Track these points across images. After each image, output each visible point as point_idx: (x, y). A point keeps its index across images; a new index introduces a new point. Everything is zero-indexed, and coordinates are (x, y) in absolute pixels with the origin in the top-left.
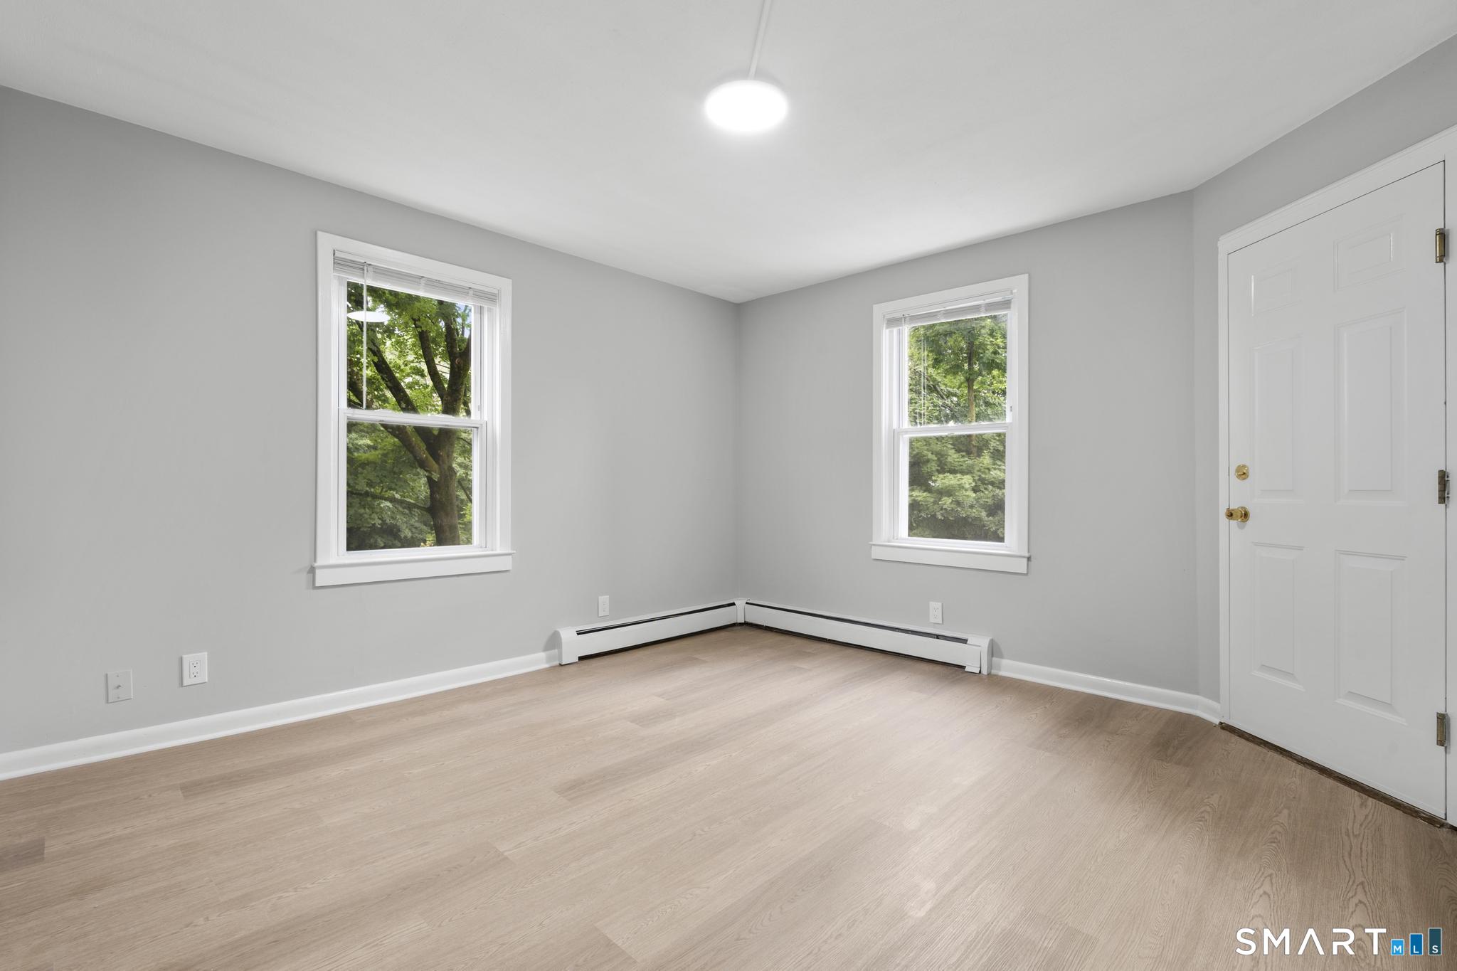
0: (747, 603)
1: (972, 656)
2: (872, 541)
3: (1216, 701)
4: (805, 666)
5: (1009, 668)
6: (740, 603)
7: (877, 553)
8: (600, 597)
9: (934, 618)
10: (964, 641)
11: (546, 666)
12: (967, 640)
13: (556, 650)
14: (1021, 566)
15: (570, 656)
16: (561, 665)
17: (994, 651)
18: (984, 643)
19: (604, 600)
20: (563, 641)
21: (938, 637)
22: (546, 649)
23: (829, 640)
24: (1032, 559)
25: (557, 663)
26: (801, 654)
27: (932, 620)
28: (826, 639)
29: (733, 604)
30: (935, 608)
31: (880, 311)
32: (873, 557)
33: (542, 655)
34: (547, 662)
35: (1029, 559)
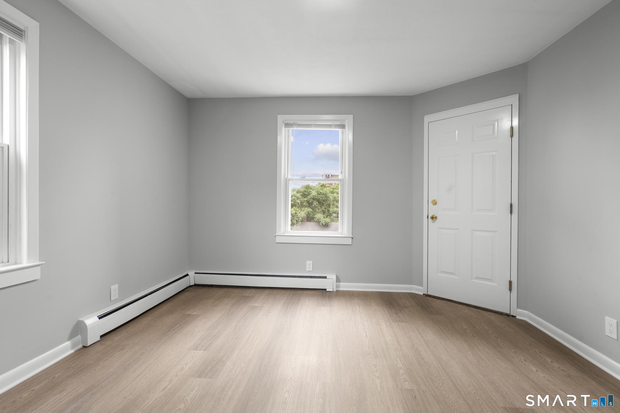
0: (195, 273)
1: (329, 284)
2: (276, 233)
3: (422, 287)
4: (256, 304)
5: (345, 287)
6: (191, 273)
7: (278, 240)
8: (111, 287)
9: (309, 268)
10: (325, 277)
11: (72, 351)
12: (326, 277)
13: (79, 336)
14: (349, 241)
15: (93, 337)
16: (84, 347)
17: (338, 280)
18: (334, 277)
19: (115, 288)
20: (88, 328)
21: (312, 277)
22: (71, 337)
23: (252, 287)
24: (353, 238)
25: (81, 346)
26: (246, 299)
27: (308, 269)
28: (250, 287)
29: (187, 275)
30: (309, 265)
31: (281, 119)
32: (276, 242)
33: (68, 343)
34: (72, 349)
35: (352, 238)
